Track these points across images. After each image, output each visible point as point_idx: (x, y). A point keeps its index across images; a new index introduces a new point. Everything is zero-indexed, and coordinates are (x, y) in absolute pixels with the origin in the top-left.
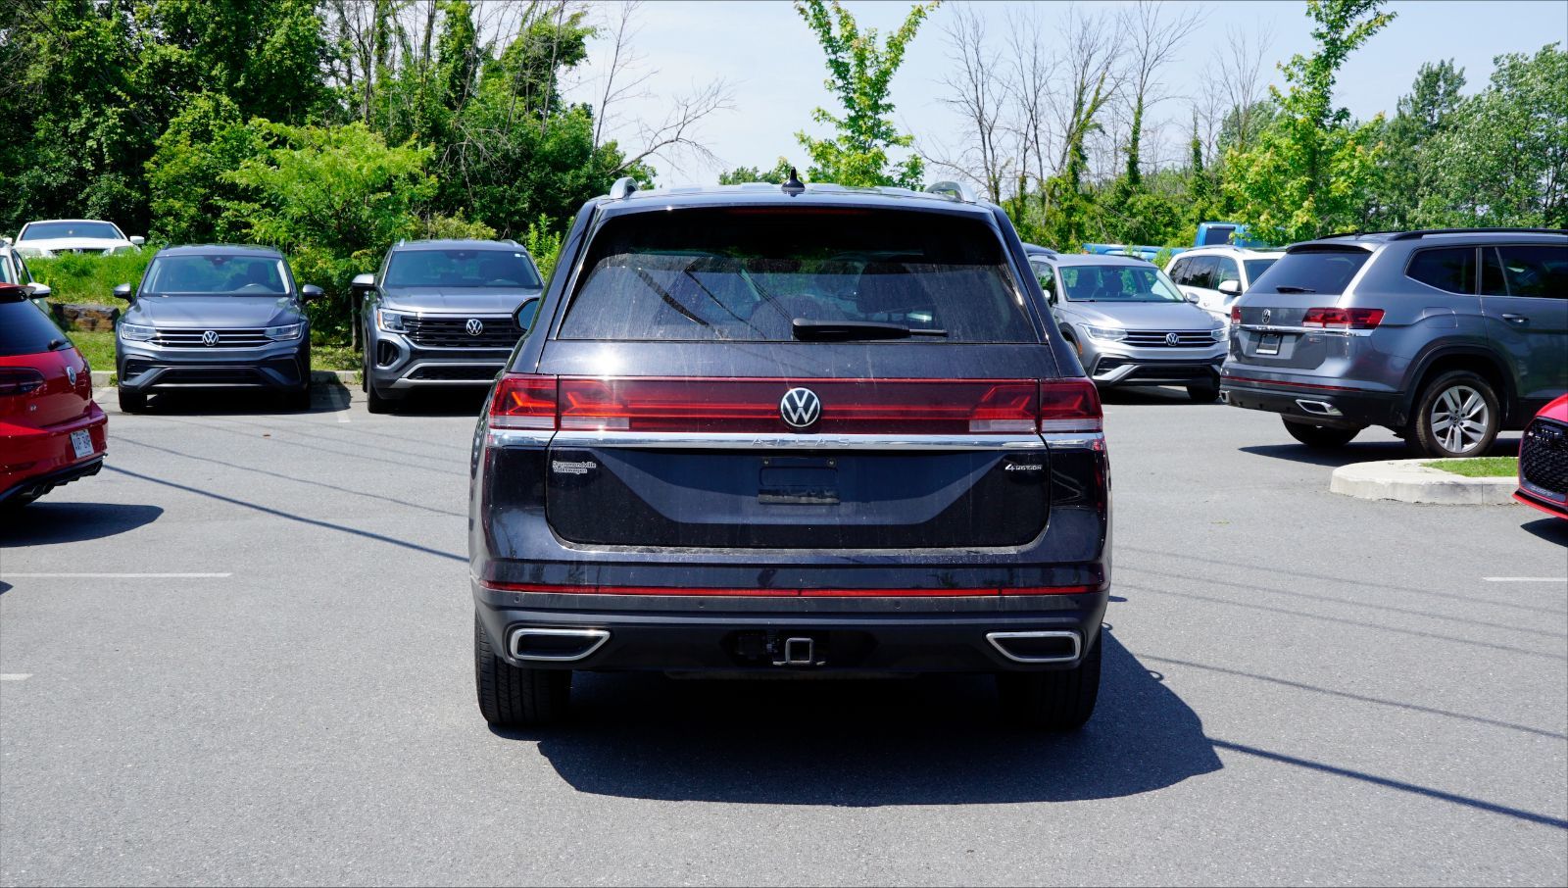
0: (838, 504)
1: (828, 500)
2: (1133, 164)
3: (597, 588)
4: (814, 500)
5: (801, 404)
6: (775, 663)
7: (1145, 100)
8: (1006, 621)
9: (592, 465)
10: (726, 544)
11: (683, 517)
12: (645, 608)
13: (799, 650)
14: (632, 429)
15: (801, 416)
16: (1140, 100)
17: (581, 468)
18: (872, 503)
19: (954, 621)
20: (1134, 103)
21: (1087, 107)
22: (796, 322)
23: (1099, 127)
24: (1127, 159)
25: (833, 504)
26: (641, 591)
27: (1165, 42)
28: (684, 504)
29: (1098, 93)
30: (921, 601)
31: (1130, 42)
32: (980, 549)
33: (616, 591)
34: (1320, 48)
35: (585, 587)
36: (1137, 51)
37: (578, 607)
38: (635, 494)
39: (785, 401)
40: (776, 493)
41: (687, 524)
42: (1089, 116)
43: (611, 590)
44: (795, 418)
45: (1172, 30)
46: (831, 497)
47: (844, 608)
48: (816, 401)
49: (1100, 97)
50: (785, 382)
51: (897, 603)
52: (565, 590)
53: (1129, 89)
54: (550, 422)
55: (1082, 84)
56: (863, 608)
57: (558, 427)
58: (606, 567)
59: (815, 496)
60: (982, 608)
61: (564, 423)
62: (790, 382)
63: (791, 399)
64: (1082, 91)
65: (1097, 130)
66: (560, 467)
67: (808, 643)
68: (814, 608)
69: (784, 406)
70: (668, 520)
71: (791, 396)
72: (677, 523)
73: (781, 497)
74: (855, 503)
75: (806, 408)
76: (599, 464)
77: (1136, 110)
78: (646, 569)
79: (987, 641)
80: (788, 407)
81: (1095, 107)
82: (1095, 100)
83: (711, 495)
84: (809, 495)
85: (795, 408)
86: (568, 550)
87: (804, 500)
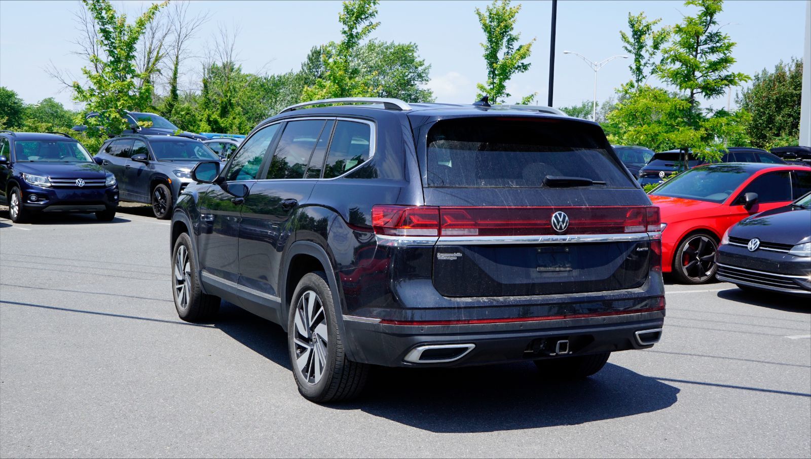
0: (572, 271)
1: (568, 269)
2: (174, 91)
3: (468, 321)
4: (562, 269)
5: (561, 220)
6: (551, 354)
7: (180, 57)
8: (642, 325)
9: (459, 255)
10: (524, 294)
11: (504, 281)
12: (494, 330)
13: (563, 347)
14: (481, 234)
15: (561, 226)
16: (177, 57)
17: (452, 257)
18: (586, 269)
19: (625, 327)
20: (174, 58)
21: (152, 60)
22: (548, 177)
23: (159, 71)
24: (170, 88)
25: (569, 271)
26: (492, 321)
27: (190, 28)
28: (504, 274)
29: (158, 53)
30: (613, 318)
31: (173, 28)
32: (630, 290)
33: (479, 322)
34: (344, 38)
35: (462, 321)
36: (175, 32)
37: (458, 332)
38: (482, 269)
39: (553, 218)
40: (545, 266)
41: (506, 284)
42: (154, 64)
43: (477, 322)
44: (558, 227)
45: (193, 23)
46: (569, 267)
47: (583, 324)
48: (567, 218)
49: (160, 55)
50: (552, 209)
51: (604, 319)
52: (451, 323)
53: (173, 52)
54: (435, 232)
55: (150, 48)
56: (591, 323)
57: (439, 235)
58: (473, 309)
59: (562, 267)
60: (635, 319)
61: (443, 233)
62: (555, 209)
63: (556, 217)
64: (150, 52)
65: (158, 73)
66: (441, 256)
67: (566, 343)
68: (571, 324)
69: (553, 220)
70: (497, 282)
71: (556, 215)
72: (502, 284)
73: (547, 268)
74: (578, 270)
75: (563, 222)
76: (463, 254)
77: (175, 63)
78: (494, 309)
79: (634, 335)
80: (556, 221)
81: (157, 60)
82: (157, 57)
83: (516, 269)
84: (560, 267)
85: (558, 222)
86: (447, 301)
87: (557, 269)
